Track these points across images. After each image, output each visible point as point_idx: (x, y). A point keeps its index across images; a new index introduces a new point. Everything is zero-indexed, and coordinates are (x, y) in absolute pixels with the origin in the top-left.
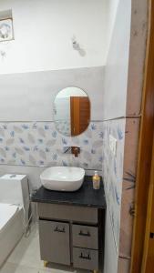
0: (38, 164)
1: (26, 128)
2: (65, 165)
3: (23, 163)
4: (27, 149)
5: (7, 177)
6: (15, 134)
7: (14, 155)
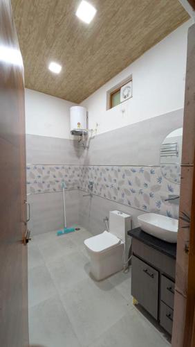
0: (141, 208)
1: (134, 171)
2: (169, 216)
3: (129, 204)
4: (133, 192)
5: (116, 212)
6: (125, 176)
7: (123, 195)
